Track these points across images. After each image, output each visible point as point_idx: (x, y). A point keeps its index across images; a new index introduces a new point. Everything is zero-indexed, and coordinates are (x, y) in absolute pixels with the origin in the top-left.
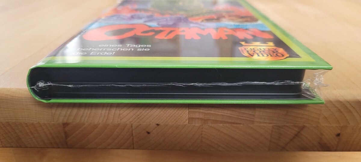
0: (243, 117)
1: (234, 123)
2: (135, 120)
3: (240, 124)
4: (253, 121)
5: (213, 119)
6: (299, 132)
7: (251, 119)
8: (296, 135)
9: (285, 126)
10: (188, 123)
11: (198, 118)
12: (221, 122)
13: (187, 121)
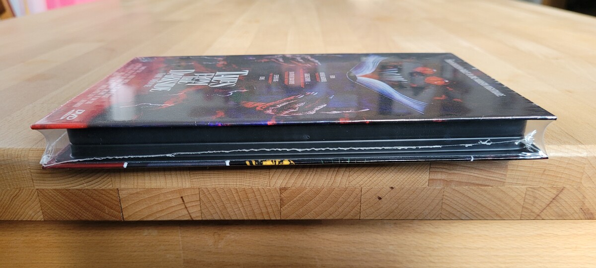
0: (492, 177)
1: (481, 185)
2: (366, 182)
3: (488, 186)
4: (504, 182)
5: (457, 180)
6: (557, 196)
7: (502, 180)
8: (554, 199)
9: (541, 187)
10: (428, 186)
11: (440, 180)
12: (467, 184)
13: (427, 183)
